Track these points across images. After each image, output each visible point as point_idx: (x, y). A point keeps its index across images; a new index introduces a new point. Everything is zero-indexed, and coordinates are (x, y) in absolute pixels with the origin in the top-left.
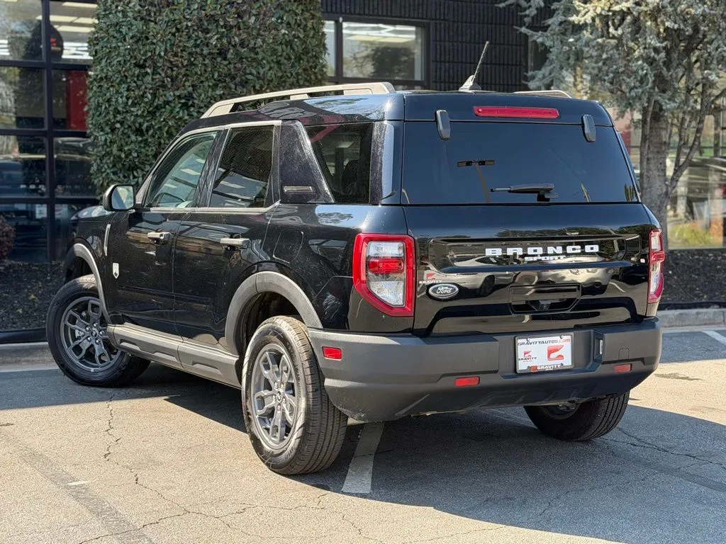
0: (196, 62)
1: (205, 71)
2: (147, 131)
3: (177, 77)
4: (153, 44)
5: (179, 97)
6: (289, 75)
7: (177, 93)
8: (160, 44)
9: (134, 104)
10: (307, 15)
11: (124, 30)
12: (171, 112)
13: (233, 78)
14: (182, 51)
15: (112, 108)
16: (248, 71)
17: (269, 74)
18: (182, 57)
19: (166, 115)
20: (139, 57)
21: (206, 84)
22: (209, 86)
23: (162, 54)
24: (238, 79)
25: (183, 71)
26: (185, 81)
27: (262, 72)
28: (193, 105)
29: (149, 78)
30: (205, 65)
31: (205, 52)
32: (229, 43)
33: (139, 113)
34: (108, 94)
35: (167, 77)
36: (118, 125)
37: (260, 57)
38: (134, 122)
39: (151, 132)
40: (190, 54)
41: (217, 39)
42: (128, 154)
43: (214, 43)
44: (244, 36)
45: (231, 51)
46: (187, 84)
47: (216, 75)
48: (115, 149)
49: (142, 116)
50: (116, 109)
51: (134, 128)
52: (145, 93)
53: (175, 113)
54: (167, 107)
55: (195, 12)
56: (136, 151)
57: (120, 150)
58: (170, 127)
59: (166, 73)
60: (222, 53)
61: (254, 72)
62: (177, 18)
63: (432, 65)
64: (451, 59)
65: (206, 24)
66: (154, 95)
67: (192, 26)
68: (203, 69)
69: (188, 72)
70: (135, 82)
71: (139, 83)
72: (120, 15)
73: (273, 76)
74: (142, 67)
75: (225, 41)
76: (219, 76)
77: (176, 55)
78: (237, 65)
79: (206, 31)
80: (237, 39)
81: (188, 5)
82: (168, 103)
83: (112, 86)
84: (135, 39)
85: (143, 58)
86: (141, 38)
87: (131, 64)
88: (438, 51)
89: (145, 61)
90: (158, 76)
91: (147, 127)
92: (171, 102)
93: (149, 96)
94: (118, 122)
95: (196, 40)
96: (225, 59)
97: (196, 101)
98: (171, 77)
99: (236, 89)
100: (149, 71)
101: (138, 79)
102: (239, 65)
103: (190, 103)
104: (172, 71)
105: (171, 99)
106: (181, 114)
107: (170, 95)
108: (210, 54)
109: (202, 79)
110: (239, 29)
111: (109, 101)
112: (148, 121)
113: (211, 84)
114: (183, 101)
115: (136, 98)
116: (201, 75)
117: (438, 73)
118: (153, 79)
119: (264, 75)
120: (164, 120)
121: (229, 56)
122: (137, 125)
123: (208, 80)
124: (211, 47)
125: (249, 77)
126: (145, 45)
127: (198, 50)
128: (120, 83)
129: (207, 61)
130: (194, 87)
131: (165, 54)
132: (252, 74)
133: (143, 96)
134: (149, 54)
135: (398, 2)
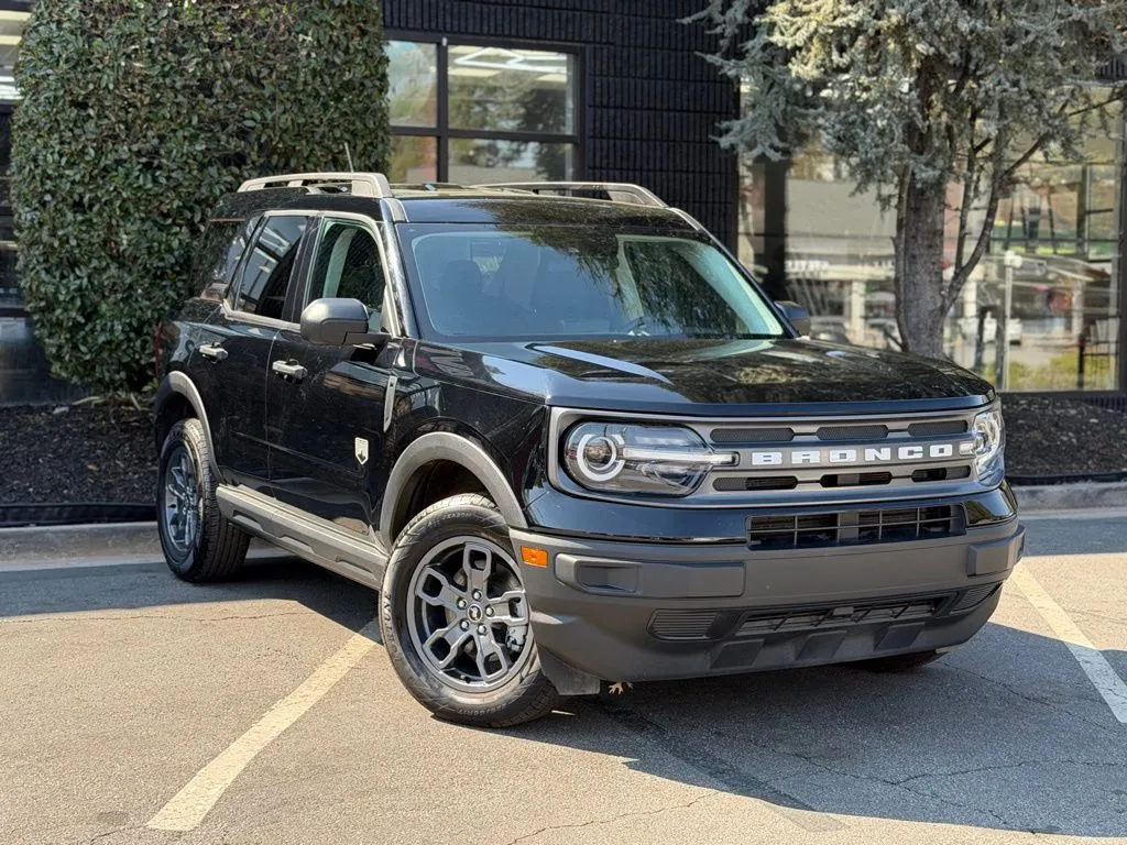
0: (163, 100)
1: (178, 113)
2: (91, 206)
3: (134, 122)
4: (98, 71)
5: (139, 153)
6: (317, 122)
7: (135, 148)
8: (108, 71)
9: (70, 165)
10: (351, 29)
11: (56, 48)
12: (127, 176)
13: (224, 126)
14: (141, 82)
15: (39, 171)
16: (247, 115)
17: (283, 120)
18: (141, 91)
19: (119, 181)
20: (76, 90)
21: (180, 134)
22: (185, 138)
23: (111, 86)
24: (231, 128)
25: (142, 114)
26: (147, 129)
27: (269, 115)
28: (160, 167)
29: (90, 125)
30: (178, 104)
31: (178, 85)
32: (216, 70)
33: (78, 178)
34: (33, 150)
35: (119, 122)
36: (48, 198)
37: (267, 92)
38: (71, 193)
39: (96, 209)
40: (156, 87)
41: (197, 64)
42: (64, 241)
43: (191, 70)
44: (240, 60)
45: (219, 83)
46: (150, 133)
47: (195, 120)
48: (45, 235)
49: (81, 182)
50: (44, 171)
51: (70, 201)
52: (85, 147)
53: (132, 178)
54: (120, 168)
55: (165, 23)
56: (76, 237)
57: (53, 235)
58: (124, 201)
59: (117, 115)
60: (206, 87)
61: (258, 117)
62: (135, 30)
63: (589, 111)
64: (618, 103)
65: (180, 40)
66: (99, 150)
67: (158, 43)
68: (174, 110)
69: (151, 116)
70: (71, 130)
71: (77, 131)
72: (54, 26)
73: (289, 123)
74: (83, 106)
75: (209, 67)
76: (200, 121)
77: (132, 88)
78: (229, 106)
79: (181, 52)
80: (228, 65)
81: (155, 10)
82: (119, 162)
83: (40, 136)
84: (72, 64)
85: (83, 92)
86: (82, 61)
87: (65, 101)
88: (598, 90)
89: (87, 97)
90: (106, 121)
91: (90, 199)
92: (125, 161)
93: (92, 152)
94: (48, 192)
95: (164, 66)
96: (210, 96)
97: (164, 161)
98: (125, 123)
99: (228, 142)
100: (91, 112)
101: (75, 125)
102: (233, 106)
103: (156, 162)
104: (128, 113)
105: (124, 157)
106: (141, 181)
107: (123, 151)
108: (184, 87)
109: (174, 126)
110: (233, 49)
111: (35, 160)
112: (91, 191)
113: (187, 134)
114: (144, 160)
115: (72, 154)
116: (171, 119)
117: (598, 124)
118: (97, 126)
119: (273, 119)
120: (115, 190)
121: (217, 91)
122: (76, 197)
123: (182, 128)
124: (187, 76)
125: (250, 123)
126: (85, 73)
127: (168, 81)
128: (50, 132)
129: (180, 98)
130: (162, 138)
131: (116, 87)
132: (253, 119)
133: (83, 152)
134: (91, 87)
135: (536, 15)
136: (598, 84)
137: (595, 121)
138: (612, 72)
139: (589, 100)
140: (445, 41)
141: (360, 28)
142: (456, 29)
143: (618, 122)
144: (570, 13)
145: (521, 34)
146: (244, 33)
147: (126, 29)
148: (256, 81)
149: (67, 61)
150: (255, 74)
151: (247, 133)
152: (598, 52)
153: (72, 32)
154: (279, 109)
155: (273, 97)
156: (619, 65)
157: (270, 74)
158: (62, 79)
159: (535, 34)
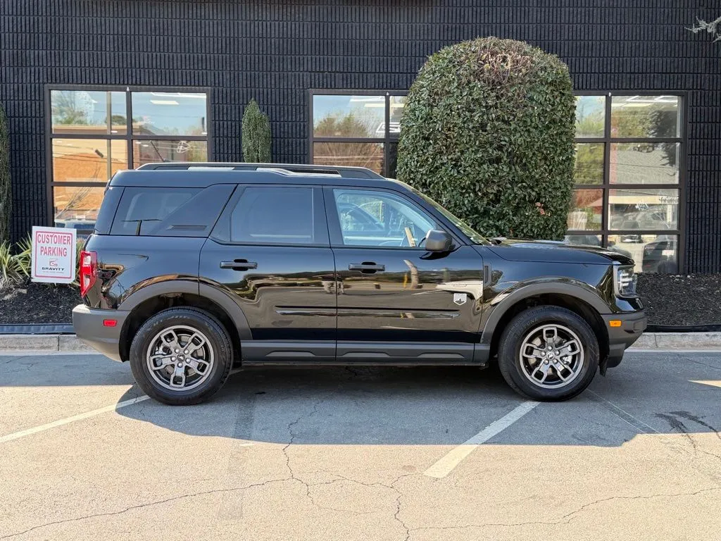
0: (463, 134)
1: (470, 140)
2: (430, 184)
3: (449, 145)
4: (435, 122)
5: (451, 160)
6: (536, 140)
7: (450, 157)
9: (422, 166)
10: (556, 93)
11: (417, 113)
12: (446, 170)
13: (491, 144)
15: (408, 170)
16: (502, 139)
17: (519, 141)
18: (453, 131)
19: (442, 173)
20: (425, 132)
21: (470, 150)
22: (473, 151)
23: (440, 129)
24: (495, 145)
25: (454, 141)
26: (456, 148)
27: (513, 138)
28: (461, 166)
29: (431, 148)
30: (470, 136)
31: (470, 127)
32: (488, 119)
33: (424, 172)
34: (406, 160)
35: (443, 145)
37: (512, 127)
38: (421, 179)
39: (431, 186)
40: (460, 128)
41: (479, 117)
43: (476, 119)
45: (489, 124)
46: (457, 150)
49: (426, 174)
50: (410, 169)
51: (421, 183)
52: (428, 158)
53: (448, 171)
54: (443, 167)
55: (465, 98)
58: (444, 182)
59: (442, 143)
60: (483, 126)
61: (507, 139)
62: (451, 102)
63: (689, 125)
65: (472, 105)
66: (433, 159)
67: (462, 108)
69: (457, 142)
70: (422, 150)
71: (425, 151)
72: (416, 103)
73: (523, 142)
74: (427, 139)
75: (485, 117)
76: (480, 143)
77: (449, 130)
78: (494, 135)
79: (472, 111)
80: (494, 116)
81: (461, 92)
82: (443, 164)
83: (409, 154)
84: (423, 120)
86: (428, 118)
87: (420, 138)
88: (695, 114)
89: (429, 135)
90: (437, 145)
91: (430, 182)
92: (445, 163)
93: (431, 160)
94: (412, 179)
95: (463, 118)
96: (485, 131)
98: (446, 146)
99: (493, 152)
100: (431, 141)
101: (424, 147)
102: (495, 135)
103: (459, 163)
104: (447, 141)
105: (445, 161)
107: (445, 159)
108: (473, 127)
109: (467, 146)
110: (496, 108)
111: (407, 165)
112: (430, 178)
113: (474, 149)
114: (454, 163)
115: (422, 162)
116: (467, 143)
117: (694, 132)
118: (434, 148)
119: (515, 140)
120: (440, 176)
121: (488, 128)
122: (424, 181)
123: (472, 147)
124: (475, 122)
125: (503, 143)
126: (428, 124)
127: (466, 125)
128: (413, 152)
129: (471, 133)
130: (462, 152)
131: (442, 129)
132: (505, 141)
133: (427, 160)
134: (431, 130)
135: (660, 77)
136: (695, 111)
137: (692, 130)
138: (703, 104)
139: (689, 119)
140: (610, 94)
141: (560, 93)
142: (616, 88)
143: (706, 130)
144: (680, 75)
145: (652, 87)
146: (502, 100)
147: (448, 103)
148: (507, 122)
149: (421, 119)
150: (506, 119)
151: (503, 147)
152: (695, 95)
153: (424, 105)
154: (518, 135)
155: (515, 130)
156: (707, 100)
157: (514, 119)
158: (420, 128)
159: (660, 87)
